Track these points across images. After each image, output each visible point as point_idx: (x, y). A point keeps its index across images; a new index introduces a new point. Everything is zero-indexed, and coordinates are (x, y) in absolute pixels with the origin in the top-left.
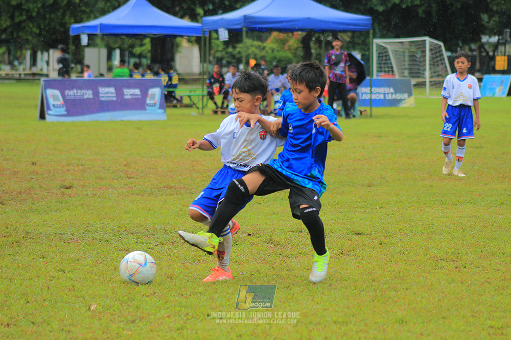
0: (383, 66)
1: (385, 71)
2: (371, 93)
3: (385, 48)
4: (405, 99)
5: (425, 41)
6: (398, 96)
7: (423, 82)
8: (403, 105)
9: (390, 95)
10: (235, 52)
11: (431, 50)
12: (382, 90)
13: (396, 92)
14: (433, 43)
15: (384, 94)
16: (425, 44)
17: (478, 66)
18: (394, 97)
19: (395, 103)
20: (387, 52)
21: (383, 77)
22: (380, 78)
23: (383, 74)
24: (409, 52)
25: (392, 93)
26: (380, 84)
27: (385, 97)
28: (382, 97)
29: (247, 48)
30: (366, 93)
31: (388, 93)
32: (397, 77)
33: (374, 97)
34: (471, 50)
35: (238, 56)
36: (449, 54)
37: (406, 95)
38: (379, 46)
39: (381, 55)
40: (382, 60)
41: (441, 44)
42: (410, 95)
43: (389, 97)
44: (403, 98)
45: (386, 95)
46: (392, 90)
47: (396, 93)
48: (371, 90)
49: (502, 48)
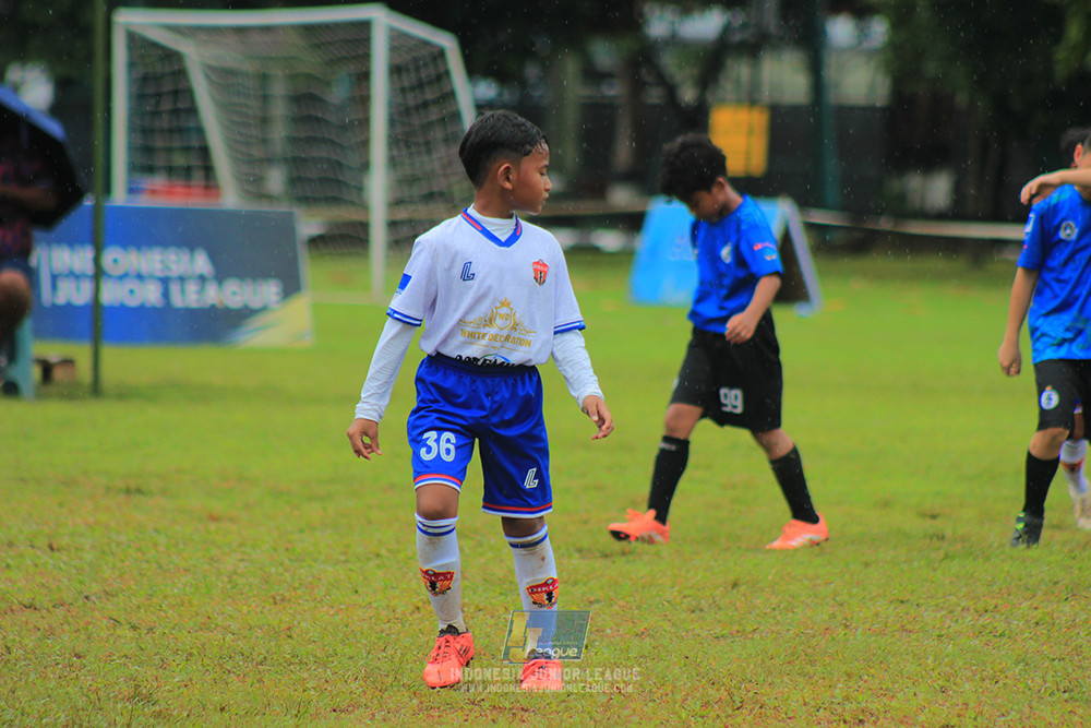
0: (159, 142)
1: (170, 170)
2: (99, 274)
3: (171, 56)
4: (264, 309)
6: (233, 294)
7: (353, 224)
8: (255, 338)
9: (192, 287)
11: (396, 70)
12: (153, 261)
13: (223, 272)
14: (404, 35)
15: (165, 281)
16: (366, 42)
17: (623, 151)
18: (213, 295)
19: (214, 326)
20: (181, 73)
21: (159, 195)
22: (143, 201)
23: (159, 181)
24: (292, 77)
25: (202, 279)
26: (145, 231)
27: (166, 294)
28: (151, 294)
30: (74, 276)
31: (182, 279)
32: (231, 197)
33: (111, 294)
34: (593, 75)
36: (487, 90)
37: (270, 291)
38: (140, 45)
39: (150, 90)
40: (156, 113)
41: (446, 40)
42: (291, 286)
43: (188, 297)
44: (255, 303)
45: (174, 289)
46: (201, 263)
47: (221, 275)
48: (97, 261)
49: (739, 70)
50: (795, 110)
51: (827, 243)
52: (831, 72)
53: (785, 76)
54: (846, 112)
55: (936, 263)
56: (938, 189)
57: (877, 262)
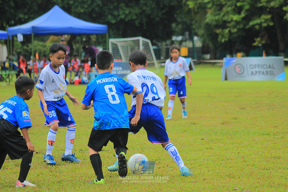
0: (115, 55)
1: (117, 58)
3: (116, 45)
5: (139, 40)
6: (124, 72)
10: (28, 49)
11: (143, 45)
12: (115, 69)
13: (123, 69)
14: (144, 41)
15: (116, 71)
16: (139, 42)
20: (117, 47)
21: (116, 61)
24: (131, 46)
25: (121, 71)
28: (115, 73)
29: (35, 46)
32: (124, 61)
34: (167, 45)
35: (30, 51)
36: (155, 47)
37: (129, 71)
38: (112, 43)
39: (114, 49)
41: (149, 41)
43: (119, 73)
44: (127, 73)
45: (117, 72)
46: (121, 68)
49: (184, 44)
50: (191, 48)
51: (196, 63)
52: (195, 43)
53: (189, 44)
54: (197, 48)
55: (208, 65)
56: (208, 56)
57: (201, 65)
